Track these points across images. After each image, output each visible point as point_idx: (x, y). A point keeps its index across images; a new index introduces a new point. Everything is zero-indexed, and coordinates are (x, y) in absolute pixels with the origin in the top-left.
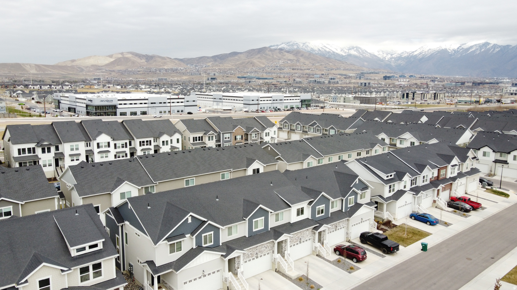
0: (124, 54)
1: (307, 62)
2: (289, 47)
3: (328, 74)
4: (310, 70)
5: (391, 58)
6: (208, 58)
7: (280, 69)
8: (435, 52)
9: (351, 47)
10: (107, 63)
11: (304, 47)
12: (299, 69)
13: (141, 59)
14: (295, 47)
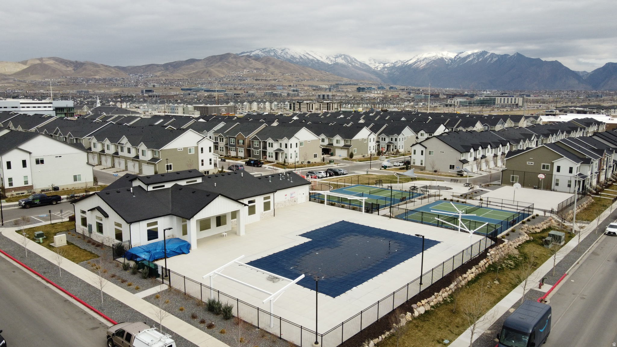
0: (44, 59)
1: (277, 72)
2: (264, 54)
3: (296, 86)
4: (277, 81)
5: (384, 68)
6: (158, 66)
7: (240, 80)
8: (431, 62)
9: (338, 55)
10: (18, 71)
11: (282, 54)
12: (263, 80)
13: (68, 67)
14: (272, 54)
